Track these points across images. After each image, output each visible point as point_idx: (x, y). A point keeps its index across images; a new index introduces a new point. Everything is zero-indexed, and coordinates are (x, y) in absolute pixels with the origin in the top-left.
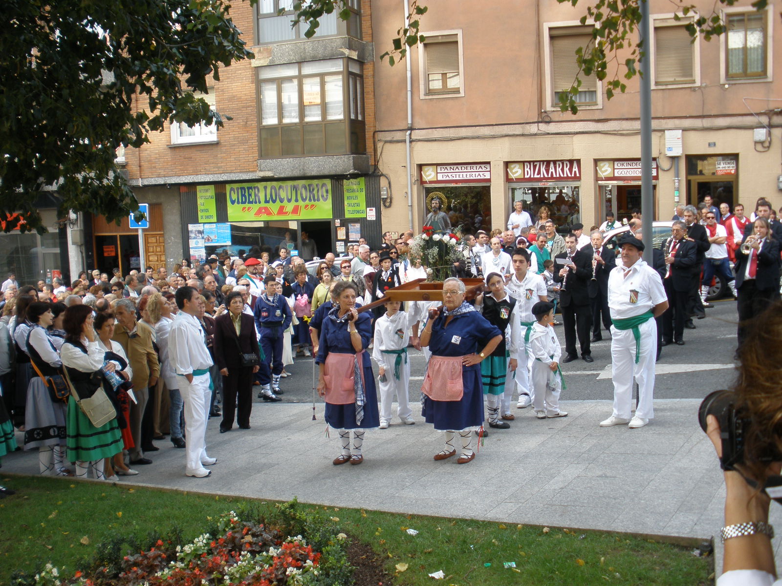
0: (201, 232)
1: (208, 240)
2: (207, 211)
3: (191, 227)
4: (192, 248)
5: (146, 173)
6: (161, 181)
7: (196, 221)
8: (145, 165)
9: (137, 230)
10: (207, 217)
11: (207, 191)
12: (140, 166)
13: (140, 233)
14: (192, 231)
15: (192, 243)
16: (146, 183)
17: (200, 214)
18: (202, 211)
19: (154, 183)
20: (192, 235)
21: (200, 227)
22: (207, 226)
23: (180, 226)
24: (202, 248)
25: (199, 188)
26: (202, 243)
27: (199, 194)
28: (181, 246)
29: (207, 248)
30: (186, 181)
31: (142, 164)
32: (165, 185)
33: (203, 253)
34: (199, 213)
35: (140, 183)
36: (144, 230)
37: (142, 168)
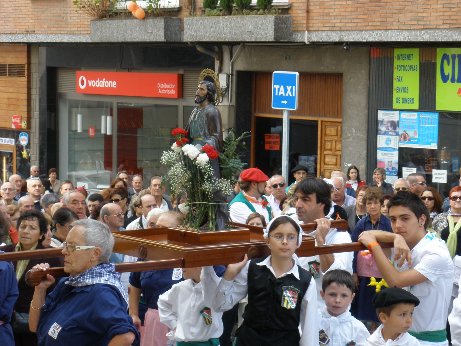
0: (394, 125)
1: (405, 138)
2: (406, 90)
3: (382, 115)
4: (381, 149)
5: (316, 22)
6: (335, 37)
7: (388, 106)
8: (315, 9)
9: (281, 112)
10: (406, 101)
11: (408, 57)
12: (308, 12)
13: (285, 118)
14: (382, 122)
15: (381, 141)
16: (315, 39)
17: (396, 95)
18: (399, 90)
19: (325, 39)
20: (382, 128)
21: (394, 116)
22: (404, 115)
23: (366, 111)
24: (394, 149)
25: (397, 52)
26: (395, 143)
27: (397, 63)
28: (364, 144)
29: (401, 150)
30: (371, 39)
31: (311, 8)
32: (340, 44)
33: (395, 157)
34: (395, 92)
35: (306, 38)
36: (291, 113)
37: (311, 14)
